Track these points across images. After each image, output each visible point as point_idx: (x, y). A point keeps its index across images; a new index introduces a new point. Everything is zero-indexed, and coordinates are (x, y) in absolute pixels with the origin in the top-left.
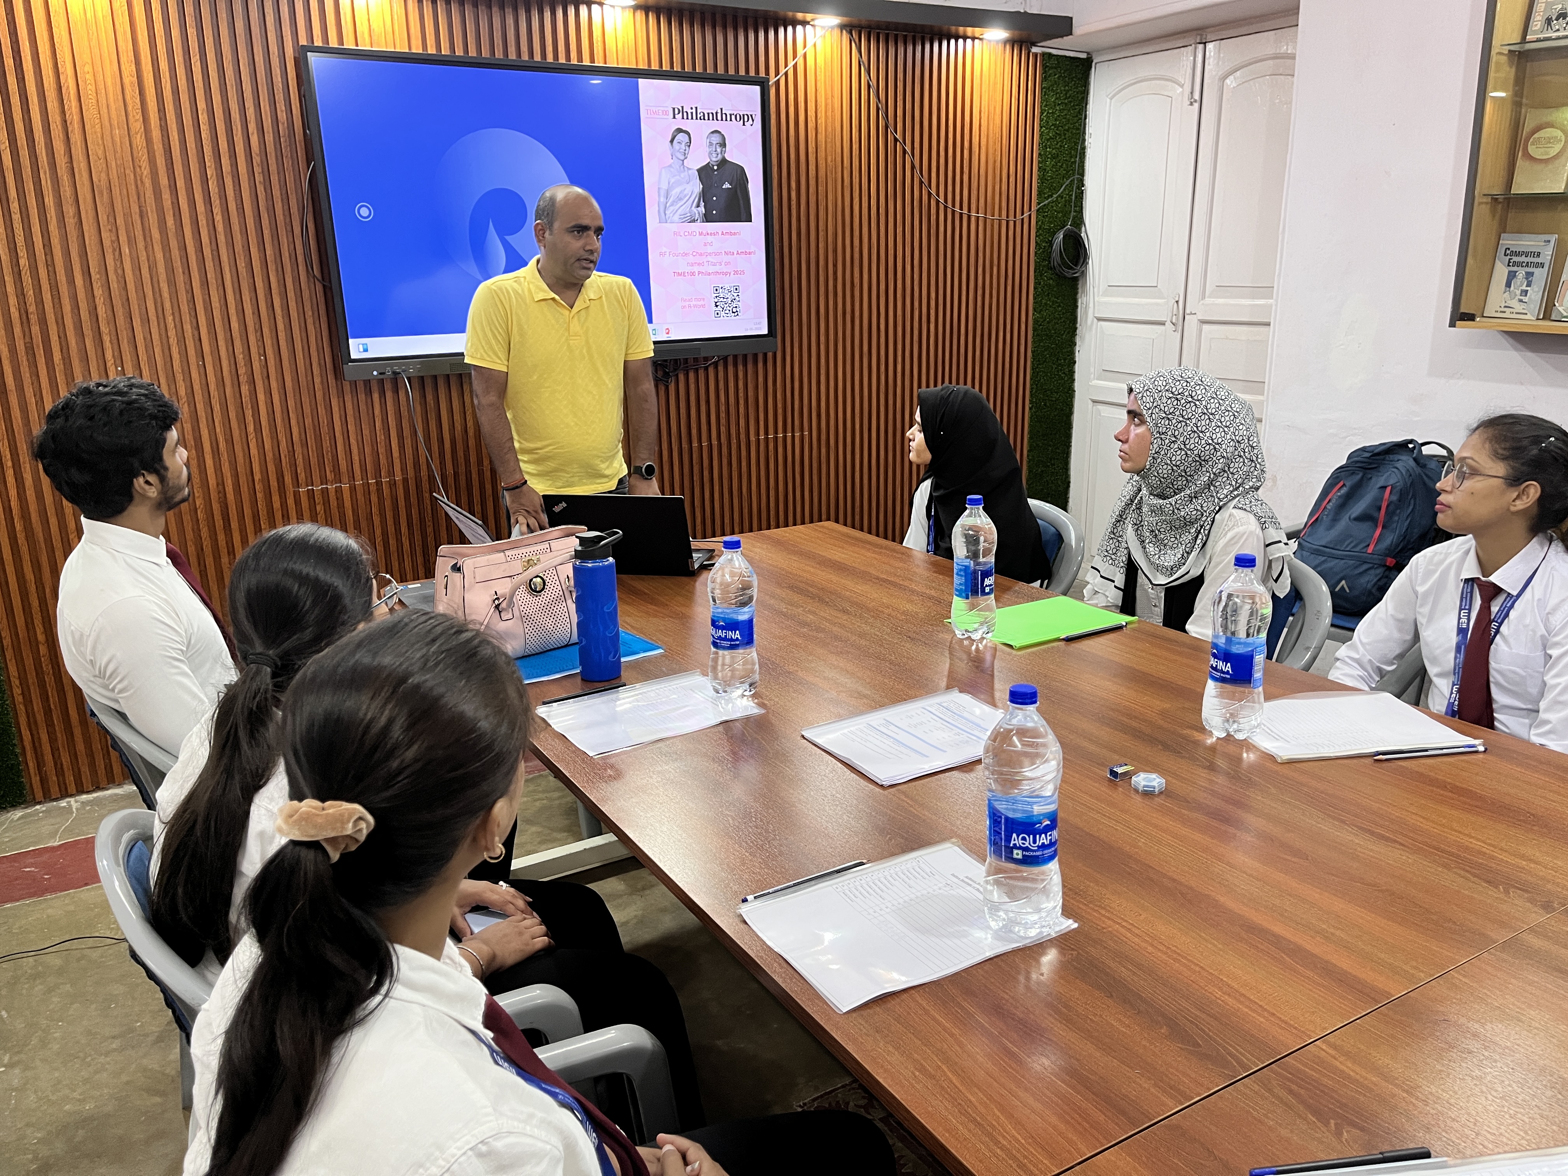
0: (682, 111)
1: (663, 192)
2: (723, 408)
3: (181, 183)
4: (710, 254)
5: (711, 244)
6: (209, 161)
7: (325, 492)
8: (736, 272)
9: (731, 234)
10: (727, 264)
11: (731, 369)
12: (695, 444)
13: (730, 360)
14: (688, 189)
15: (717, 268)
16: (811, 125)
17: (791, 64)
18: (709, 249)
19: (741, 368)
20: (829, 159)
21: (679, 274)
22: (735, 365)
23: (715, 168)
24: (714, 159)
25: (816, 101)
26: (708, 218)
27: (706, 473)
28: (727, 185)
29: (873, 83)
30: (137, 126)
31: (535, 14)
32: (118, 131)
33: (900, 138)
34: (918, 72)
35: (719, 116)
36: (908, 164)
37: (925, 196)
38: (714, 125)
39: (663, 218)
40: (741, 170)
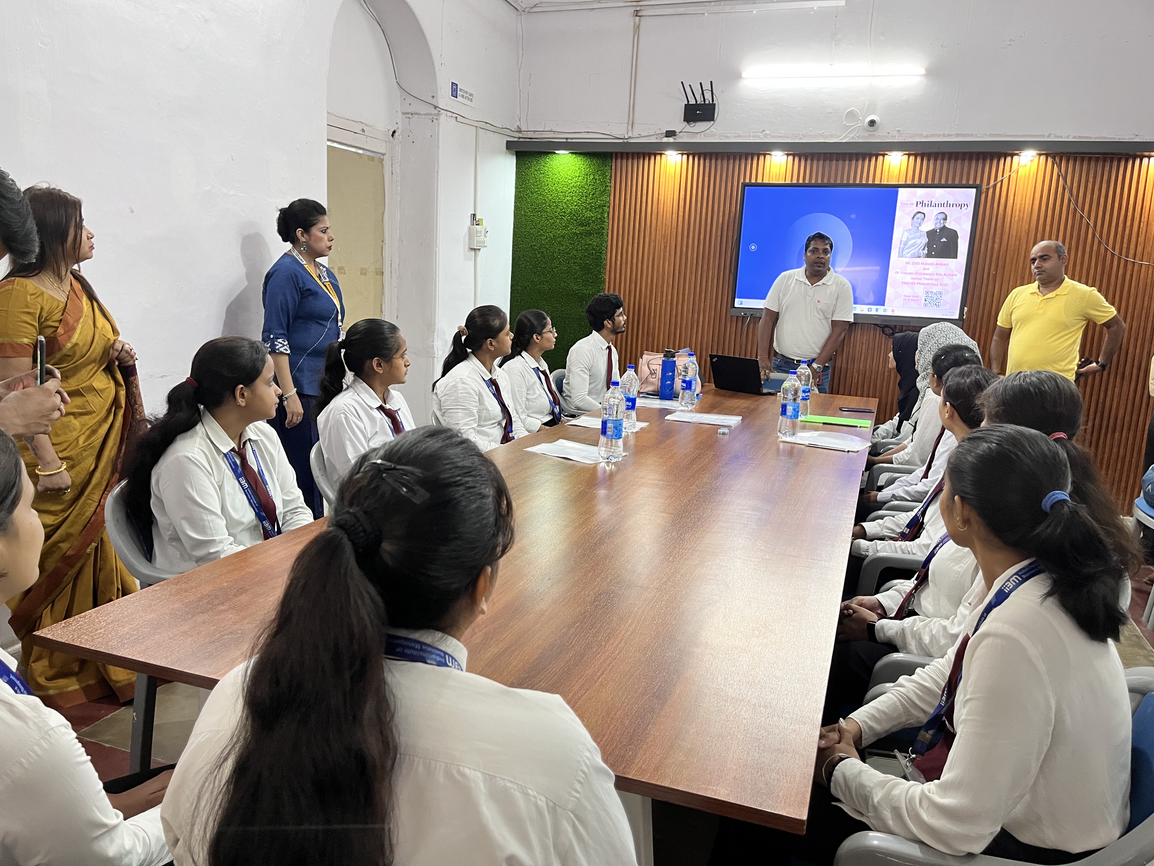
0: (922, 203)
1: (903, 243)
4: (927, 274)
5: (928, 269)
8: (941, 285)
9: (942, 264)
10: (936, 280)
14: (919, 241)
15: (930, 282)
16: (1016, 208)
18: (927, 272)
21: (905, 283)
23: (938, 231)
24: (938, 226)
25: (1021, 195)
26: (929, 255)
28: (944, 240)
30: (681, 214)
31: (854, 162)
32: (674, 216)
33: (1085, 215)
34: (1105, 178)
35: (945, 205)
36: (1090, 231)
37: (1102, 250)
38: (941, 209)
39: (901, 255)
40: (956, 232)
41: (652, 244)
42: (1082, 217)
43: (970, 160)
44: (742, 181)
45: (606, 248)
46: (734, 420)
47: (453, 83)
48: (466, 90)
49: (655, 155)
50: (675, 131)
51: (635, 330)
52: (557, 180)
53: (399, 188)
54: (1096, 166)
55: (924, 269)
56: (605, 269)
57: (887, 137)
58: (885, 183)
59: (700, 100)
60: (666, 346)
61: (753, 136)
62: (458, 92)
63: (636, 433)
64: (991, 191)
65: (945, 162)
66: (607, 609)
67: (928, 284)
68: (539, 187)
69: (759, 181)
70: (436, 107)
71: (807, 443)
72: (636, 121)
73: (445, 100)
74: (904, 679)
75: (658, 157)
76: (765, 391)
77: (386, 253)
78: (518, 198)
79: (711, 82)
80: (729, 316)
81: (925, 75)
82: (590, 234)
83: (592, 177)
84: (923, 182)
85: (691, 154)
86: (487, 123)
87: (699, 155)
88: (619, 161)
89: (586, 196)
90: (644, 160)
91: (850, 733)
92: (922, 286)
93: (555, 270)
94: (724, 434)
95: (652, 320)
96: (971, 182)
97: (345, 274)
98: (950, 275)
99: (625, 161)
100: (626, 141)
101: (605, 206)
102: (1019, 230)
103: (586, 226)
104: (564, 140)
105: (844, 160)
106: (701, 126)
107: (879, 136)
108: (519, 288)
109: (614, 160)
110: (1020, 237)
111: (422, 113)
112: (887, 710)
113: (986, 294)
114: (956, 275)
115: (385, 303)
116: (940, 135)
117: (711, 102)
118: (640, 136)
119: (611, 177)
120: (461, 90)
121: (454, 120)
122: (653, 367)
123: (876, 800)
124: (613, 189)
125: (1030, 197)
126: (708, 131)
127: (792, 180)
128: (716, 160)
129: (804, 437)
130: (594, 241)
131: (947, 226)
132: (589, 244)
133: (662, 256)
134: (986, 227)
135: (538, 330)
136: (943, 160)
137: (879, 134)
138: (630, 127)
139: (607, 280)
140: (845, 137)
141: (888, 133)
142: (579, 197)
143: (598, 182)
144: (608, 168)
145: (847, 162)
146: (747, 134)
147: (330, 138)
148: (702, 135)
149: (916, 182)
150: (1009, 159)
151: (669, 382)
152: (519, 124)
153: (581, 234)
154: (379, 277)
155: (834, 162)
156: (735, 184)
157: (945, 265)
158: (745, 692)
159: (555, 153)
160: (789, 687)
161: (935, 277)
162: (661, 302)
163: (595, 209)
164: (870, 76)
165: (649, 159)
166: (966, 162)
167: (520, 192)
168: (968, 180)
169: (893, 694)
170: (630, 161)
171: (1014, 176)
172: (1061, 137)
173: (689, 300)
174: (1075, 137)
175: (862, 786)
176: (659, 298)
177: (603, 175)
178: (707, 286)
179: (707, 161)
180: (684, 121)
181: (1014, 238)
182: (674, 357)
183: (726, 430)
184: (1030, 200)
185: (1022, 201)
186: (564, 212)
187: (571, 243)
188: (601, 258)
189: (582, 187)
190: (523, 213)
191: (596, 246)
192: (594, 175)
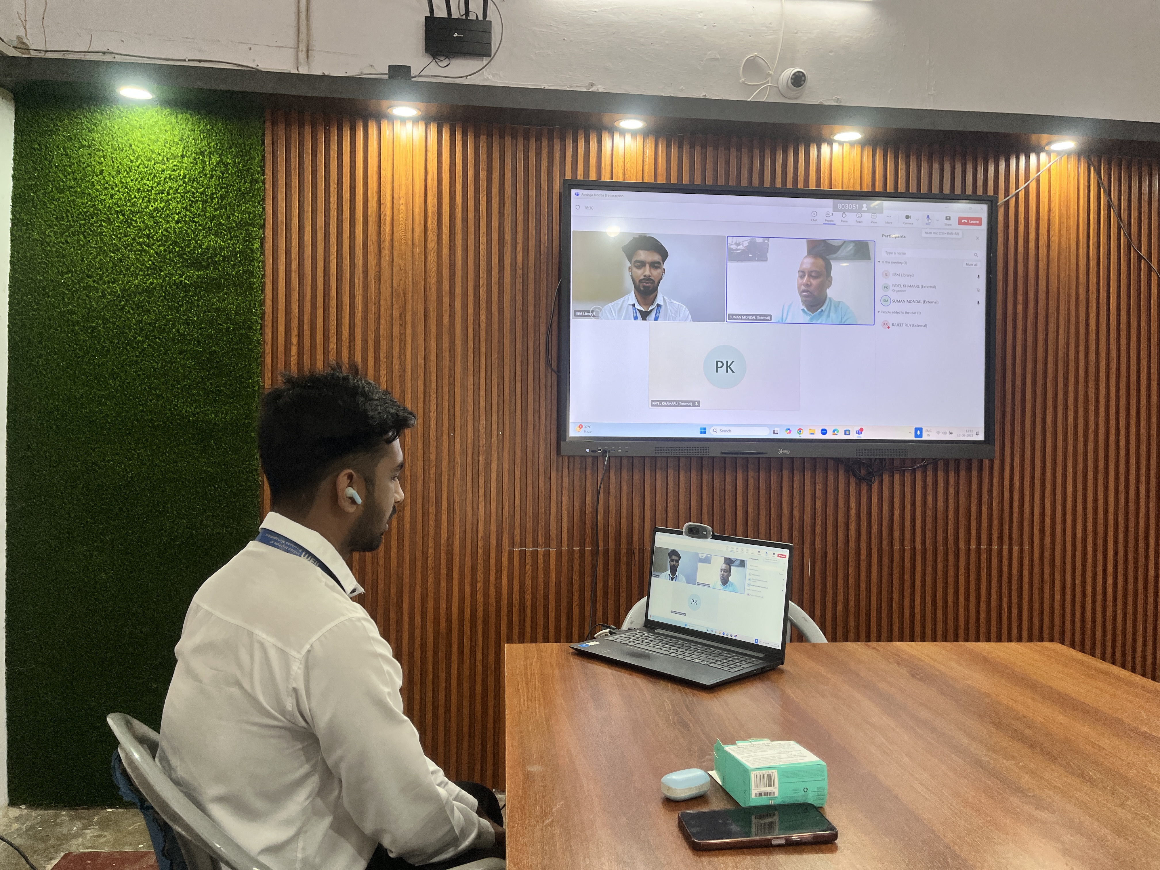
2: (929, 513)
3: (458, 290)
6: (483, 273)
7: (535, 554)
11: (941, 475)
12: (897, 546)
13: (941, 464)
16: (1043, 242)
17: (1022, 186)
19: (952, 474)
20: (1062, 275)
22: (947, 471)
25: (1049, 220)
27: (907, 578)
29: (1115, 202)
31: (768, 153)
33: (1144, 256)
41: (372, 309)
43: (964, 157)
45: (262, 318)
49: (366, 117)
50: (407, 67)
52: (126, 163)
54: (1150, 174)
56: (261, 364)
59: (458, 12)
68: (78, 176)
72: (316, 45)
75: (372, 124)
82: (220, 287)
83: (215, 159)
87: (465, 125)
88: (281, 126)
90: (339, 129)
93: (131, 370)
99: (294, 129)
101: (252, 225)
103: (207, 267)
104: (136, 60)
105: (750, 149)
106: (460, 67)
109: (268, 125)
119: (263, 160)
124: (269, 187)
126: (478, 78)
128: (501, 137)
130: (230, 302)
132: (218, 310)
138: (302, 55)
142: (186, 203)
143: (231, 170)
144: (255, 140)
145: (756, 152)
149: (880, 190)
150: (1023, 158)
153: (196, 286)
156: (545, 186)
163: (229, 230)
166: (958, 162)
177: (245, 155)
179: (482, 139)
180: (426, 50)
186: (148, 236)
187: (170, 308)
188: (251, 341)
189: (192, 180)
190: (36, 236)
191: (237, 313)
192: (221, 155)
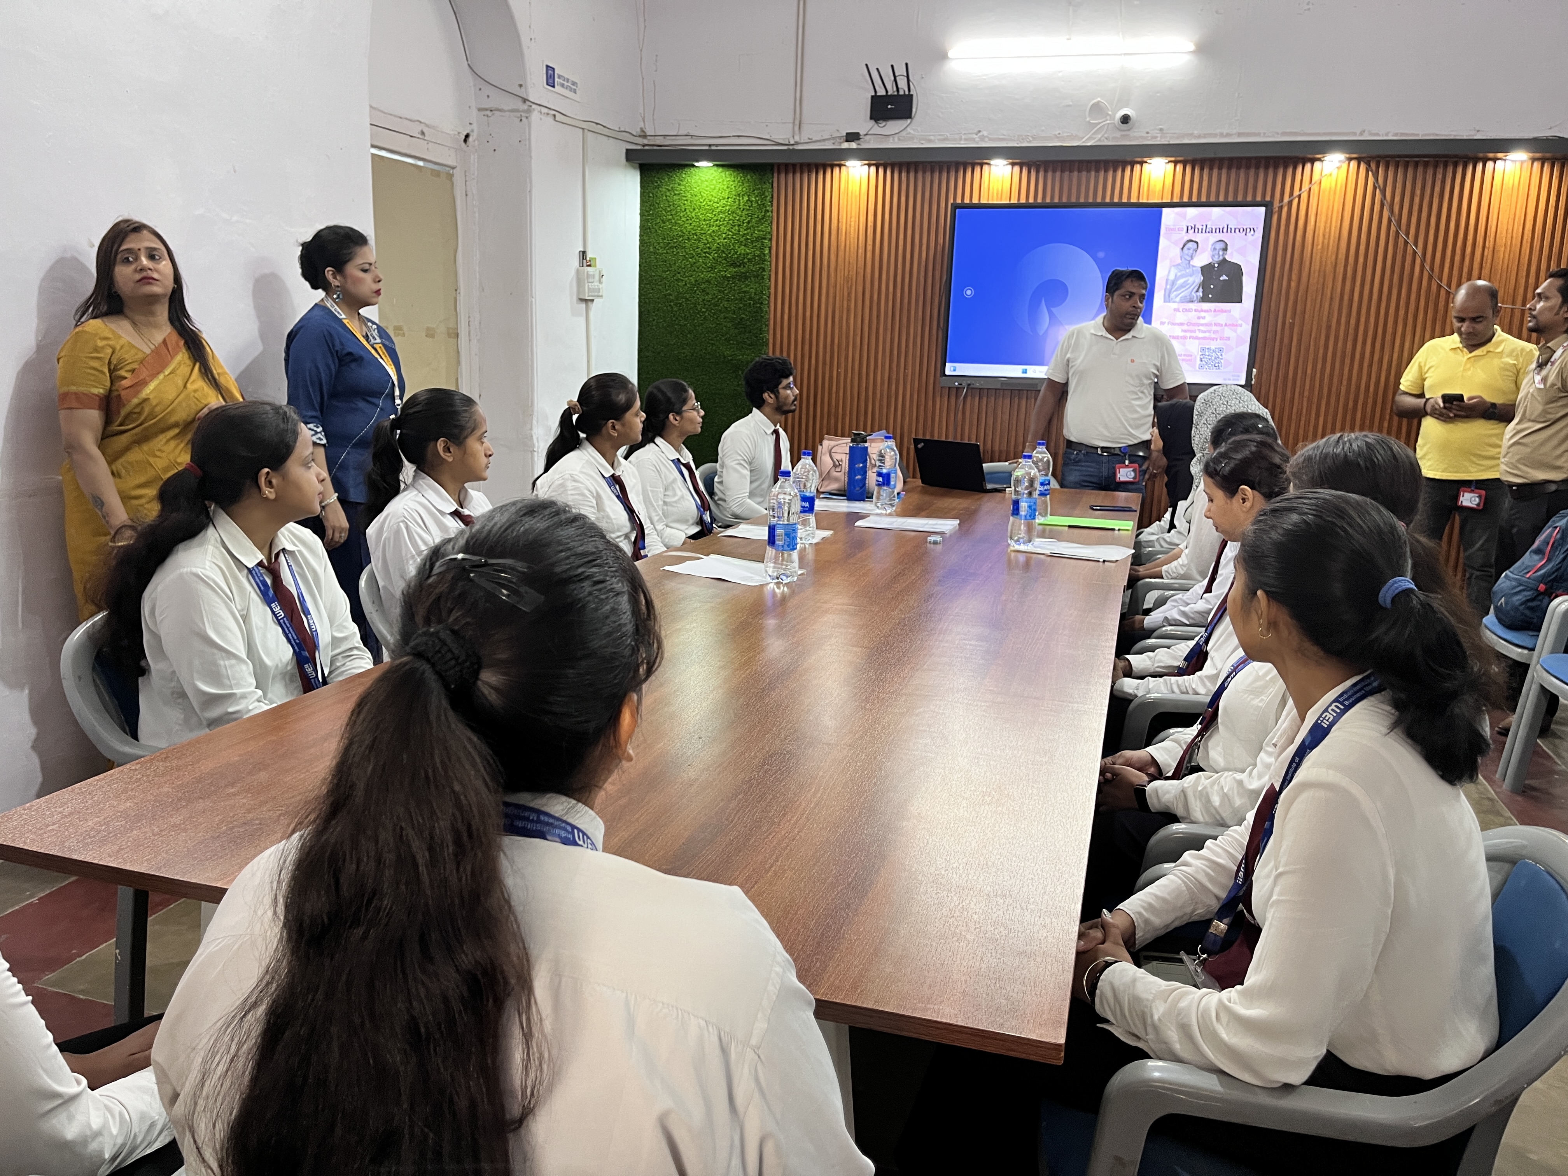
0: (1194, 228)
1: (1169, 282)
4: (1202, 325)
5: (1204, 318)
8: (1222, 338)
9: (1222, 311)
10: (1215, 332)
15: (1207, 335)
16: (1319, 232)
17: (1305, 189)
18: (1202, 321)
20: (1333, 257)
23: (1216, 265)
24: (1216, 259)
25: (1326, 215)
26: (1204, 299)
28: (1224, 277)
30: (870, 248)
31: (1102, 174)
32: (860, 251)
33: (1411, 241)
34: (1437, 189)
35: (1225, 230)
36: (1418, 261)
37: (1434, 287)
38: (1220, 236)
39: (1167, 299)
40: (1239, 267)
41: (831, 290)
42: (1406, 243)
43: (1257, 168)
44: (951, 201)
45: (769, 297)
46: (949, 525)
47: (547, 66)
48: (566, 76)
49: (832, 166)
50: (858, 134)
51: (811, 409)
52: (698, 203)
53: (477, 215)
54: (1425, 173)
55: (1199, 318)
56: (767, 325)
57: (1146, 138)
58: (1145, 201)
59: (891, 90)
60: (854, 427)
61: (966, 140)
62: (556, 79)
63: (816, 544)
64: (1285, 210)
65: (1224, 172)
66: (782, 774)
67: (1204, 338)
68: (673, 213)
69: (975, 201)
70: (525, 100)
71: (1048, 552)
72: (805, 120)
73: (537, 90)
74: (1190, 855)
75: (836, 170)
76: (989, 486)
77: (461, 307)
78: (645, 229)
79: (907, 64)
80: (938, 389)
81: (1193, 52)
82: (746, 278)
83: (746, 198)
84: (1194, 199)
85: (881, 164)
86: (597, 124)
87: (893, 166)
88: (783, 176)
89: (739, 225)
90: (817, 173)
91: (1117, 927)
92: (1197, 341)
93: (699, 329)
94: (935, 543)
95: (834, 395)
96: (1259, 198)
97: (404, 335)
98: (1233, 325)
99: (790, 176)
100: (791, 147)
101: (765, 239)
102: (1324, 263)
103: (739, 266)
104: (707, 148)
105: (1089, 171)
106: (893, 126)
107: (1136, 137)
108: (649, 354)
109: (776, 175)
110: (1325, 272)
111: (506, 108)
112: (1167, 897)
113: (1280, 350)
114: (1241, 325)
115: (462, 376)
116: (1215, 135)
117: (907, 93)
118: (811, 141)
119: (772, 197)
120: (559, 77)
121: (551, 119)
122: (837, 457)
123: (1156, 1017)
124: (775, 215)
125: (1337, 217)
126: (904, 133)
127: (1019, 199)
128: (916, 172)
129: (1042, 546)
130: (751, 287)
131: (1228, 259)
132: (745, 292)
133: (845, 306)
134: (1279, 259)
135: (677, 406)
136: (1220, 168)
137: (1135, 134)
138: (797, 128)
139: (771, 341)
140: (1089, 139)
141: (1148, 133)
142: (729, 227)
143: (754, 205)
144: (768, 185)
145: (1093, 173)
146: (957, 137)
147: (376, 143)
148: (896, 139)
149: (1186, 199)
150: (1308, 166)
151: (859, 477)
152: (642, 126)
153: (733, 277)
154: (453, 341)
155: (1076, 173)
156: (943, 205)
157: (1225, 311)
158: (975, 878)
159: (694, 166)
160: (1035, 869)
161: (1214, 328)
162: (846, 370)
163: (752, 242)
164: (1121, 54)
165: (824, 173)
166: (1252, 172)
167: (647, 221)
168: (1254, 195)
169: (1175, 875)
170: (798, 175)
171: (1315, 188)
172: (1378, 134)
173: (883, 366)
174: (1396, 134)
175: (1136, 999)
176: (843, 365)
177: (762, 195)
178: (907, 346)
179: (904, 175)
180: (871, 118)
181: (1317, 274)
182: (866, 442)
183: (938, 538)
184: (1336, 222)
185: (1326, 223)
186: (709, 248)
187: (720, 291)
188: (762, 311)
189: (733, 212)
190: (652, 250)
191: (755, 294)
192: (749, 196)
